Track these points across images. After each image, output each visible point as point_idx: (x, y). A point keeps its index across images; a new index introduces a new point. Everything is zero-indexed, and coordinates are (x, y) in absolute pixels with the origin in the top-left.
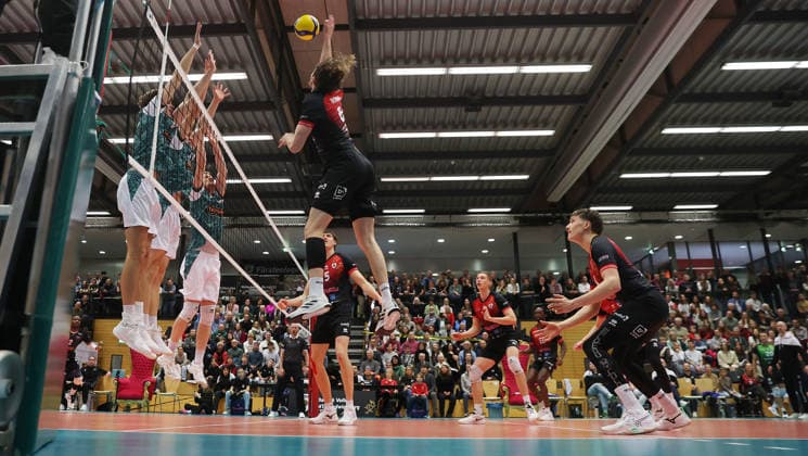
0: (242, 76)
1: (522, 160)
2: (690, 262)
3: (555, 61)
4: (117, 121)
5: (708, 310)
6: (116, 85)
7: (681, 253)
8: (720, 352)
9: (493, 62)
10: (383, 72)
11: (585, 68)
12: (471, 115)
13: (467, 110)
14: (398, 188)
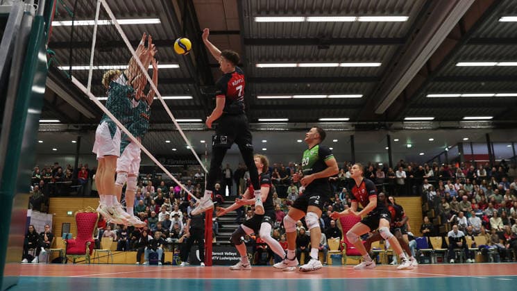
0: (156, 21)
1: (358, 84)
2: (473, 156)
3: (383, 13)
4: (64, 53)
5: (485, 190)
6: (64, 27)
7: (467, 150)
8: (492, 218)
9: (339, 14)
10: (259, 19)
11: (404, 19)
12: (322, 51)
13: (319, 48)
14: (269, 103)
